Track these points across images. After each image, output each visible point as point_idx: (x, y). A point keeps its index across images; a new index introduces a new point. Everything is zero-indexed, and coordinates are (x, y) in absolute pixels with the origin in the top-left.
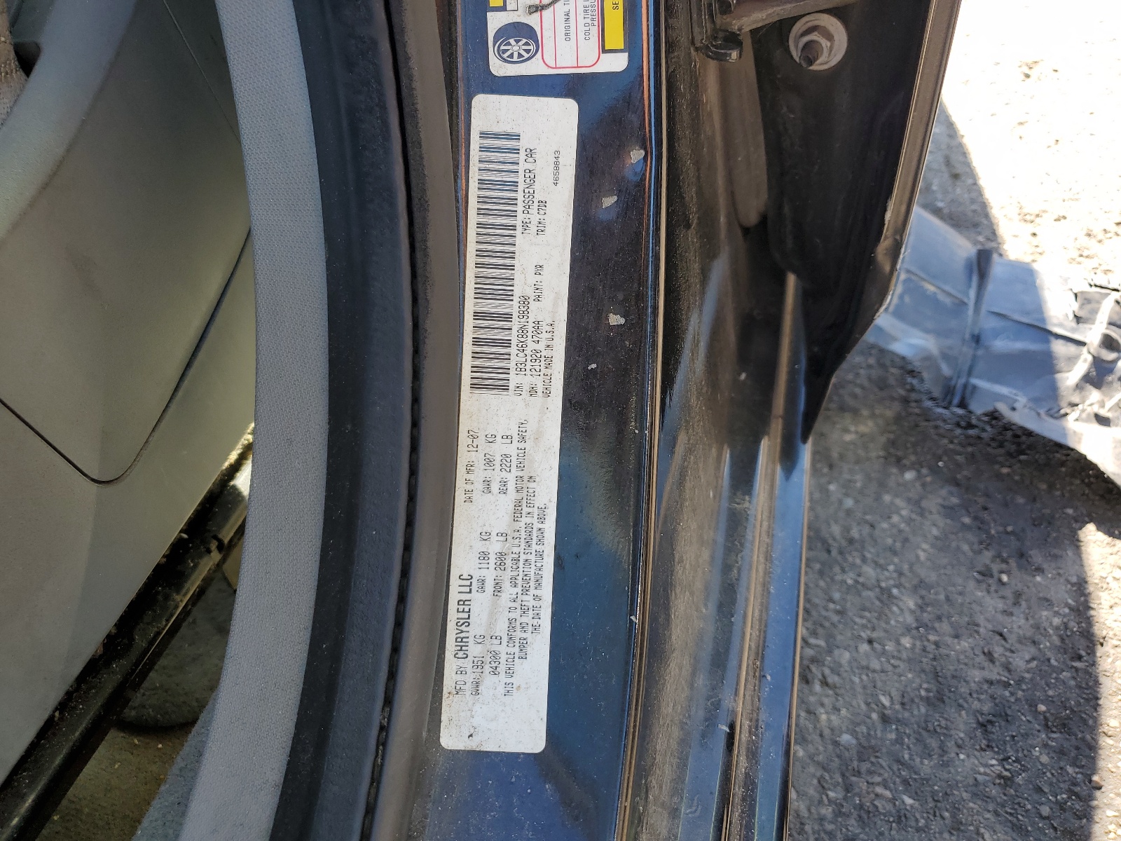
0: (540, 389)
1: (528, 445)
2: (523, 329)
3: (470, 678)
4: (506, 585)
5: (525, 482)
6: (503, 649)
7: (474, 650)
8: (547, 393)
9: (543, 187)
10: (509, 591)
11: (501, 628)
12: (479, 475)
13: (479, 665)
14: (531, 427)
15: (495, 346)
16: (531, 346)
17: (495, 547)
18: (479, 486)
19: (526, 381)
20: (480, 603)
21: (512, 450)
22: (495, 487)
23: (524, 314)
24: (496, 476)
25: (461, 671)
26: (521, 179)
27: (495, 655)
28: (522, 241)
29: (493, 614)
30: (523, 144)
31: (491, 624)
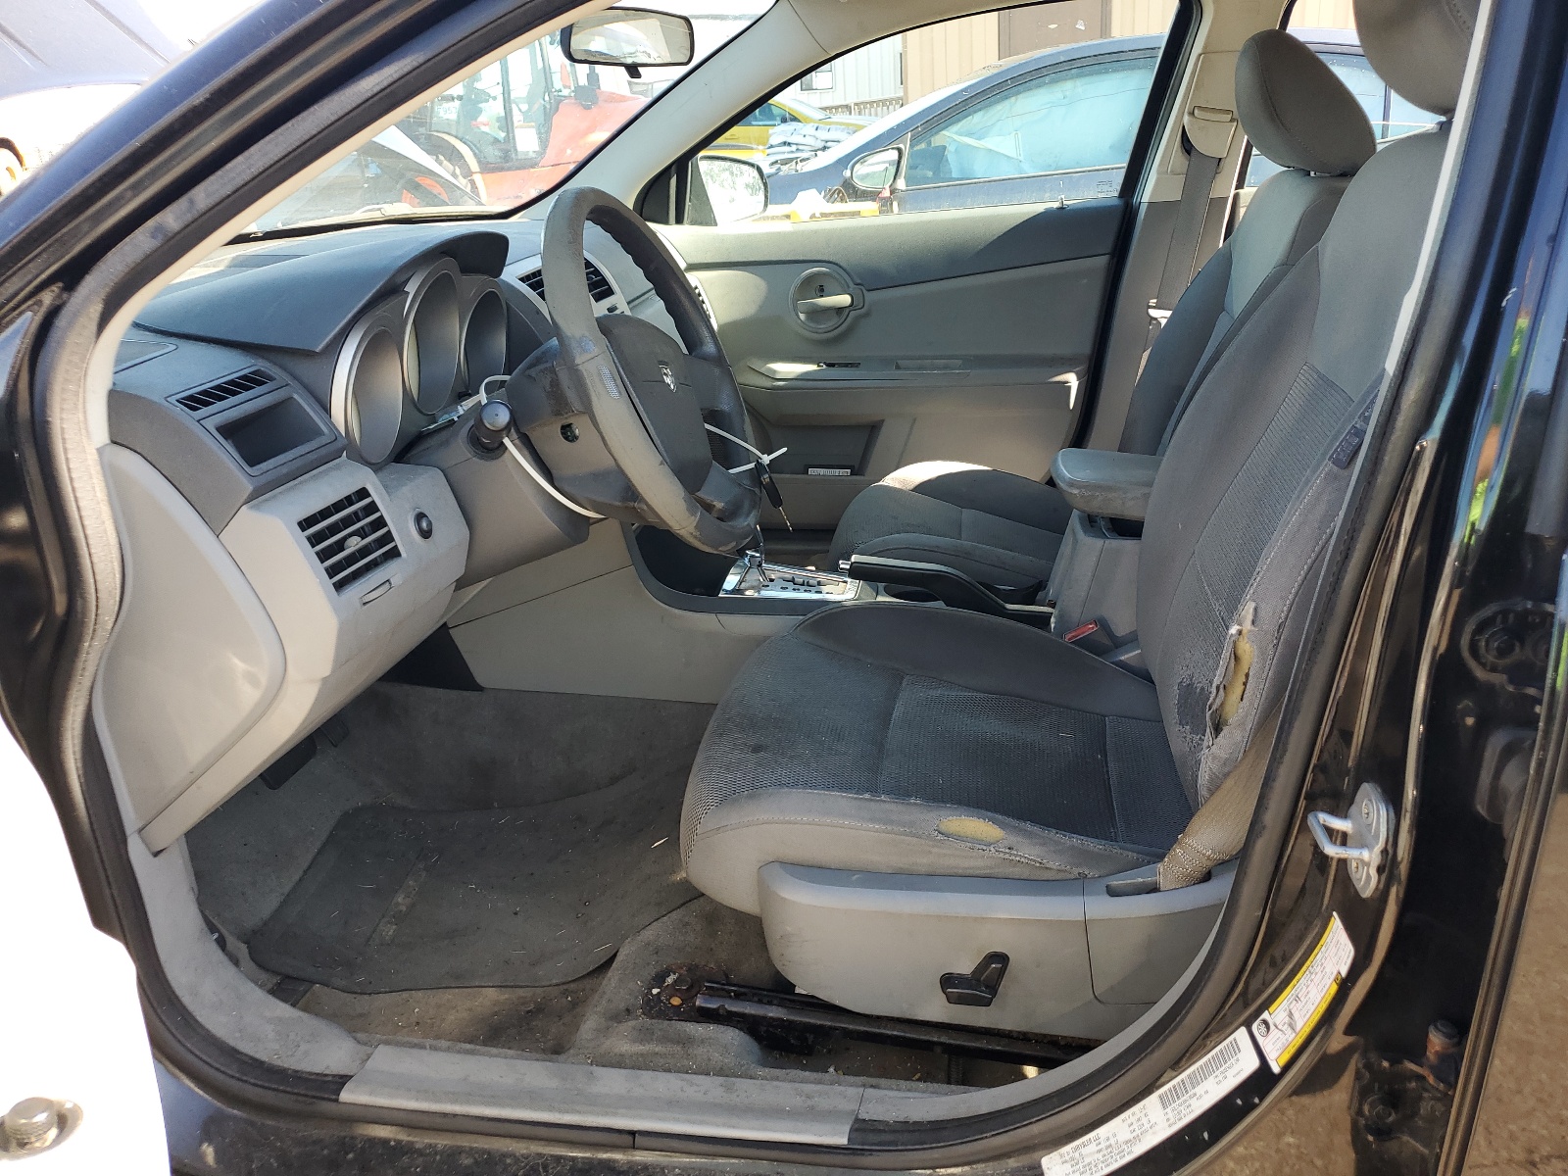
0: (1171, 1122)
1: (1150, 1131)
2: (1186, 1101)
3: (1067, 1158)
4: (1101, 1153)
5: (1137, 1138)
6: (1081, 1165)
7: (1077, 1155)
8: (1170, 1126)
9: (1230, 1073)
10: (1100, 1156)
11: (1087, 1161)
12: (1133, 1119)
13: (1072, 1159)
14: (1157, 1128)
15: (1176, 1094)
16: (1182, 1108)
17: (1112, 1141)
18: (1129, 1122)
19: (1170, 1115)
20: (1093, 1147)
21: (1147, 1126)
22: (1132, 1128)
23: (1190, 1097)
24: (1135, 1126)
25: (1068, 1153)
26: (1229, 1063)
27: (1077, 1164)
28: (1211, 1079)
29: (1091, 1154)
30: (1239, 1055)
31: (1087, 1155)
